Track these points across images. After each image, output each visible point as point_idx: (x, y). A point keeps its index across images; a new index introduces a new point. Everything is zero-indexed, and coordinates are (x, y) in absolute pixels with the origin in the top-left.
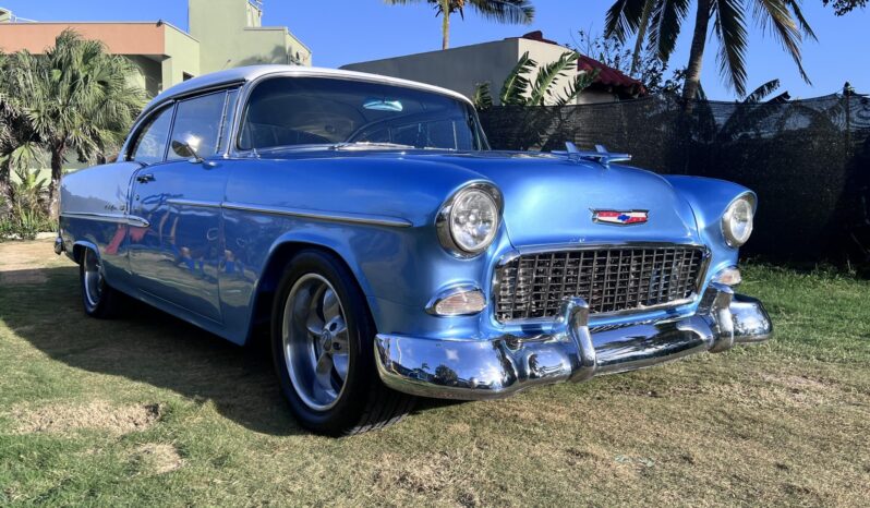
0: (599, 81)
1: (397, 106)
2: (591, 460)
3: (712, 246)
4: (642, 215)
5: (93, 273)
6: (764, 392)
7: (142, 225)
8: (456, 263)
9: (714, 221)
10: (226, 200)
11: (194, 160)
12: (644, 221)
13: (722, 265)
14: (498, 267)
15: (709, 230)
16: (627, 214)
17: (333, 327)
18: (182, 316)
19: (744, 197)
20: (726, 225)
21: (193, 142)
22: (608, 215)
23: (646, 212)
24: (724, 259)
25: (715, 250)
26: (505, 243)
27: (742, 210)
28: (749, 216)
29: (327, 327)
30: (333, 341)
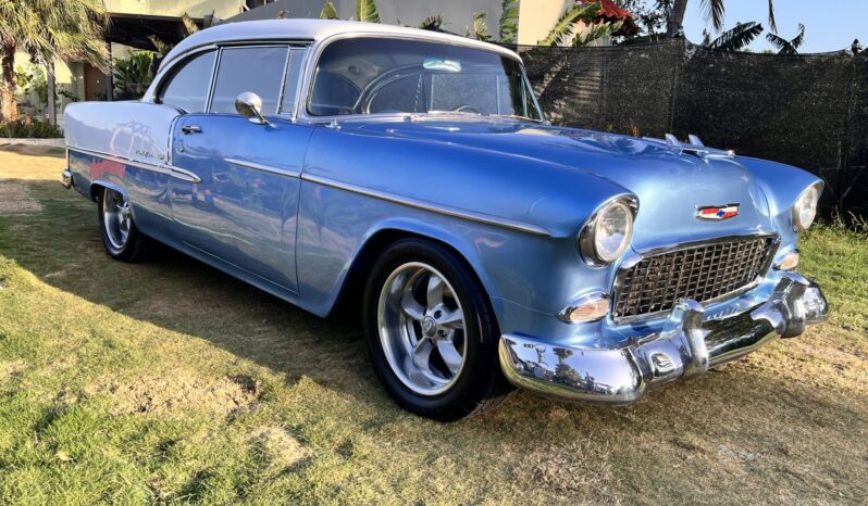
2: (699, 454)
3: (780, 232)
4: (734, 209)
5: (112, 214)
7: (192, 180)
8: (589, 271)
9: (785, 209)
10: (304, 171)
11: (257, 120)
12: (735, 214)
13: (787, 249)
14: (620, 271)
15: (780, 217)
16: (724, 210)
17: (438, 314)
18: (242, 278)
19: (816, 186)
21: (255, 101)
22: (709, 212)
23: (737, 205)
24: (786, 244)
25: (783, 236)
26: (629, 247)
27: (810, 197)
29: (430, 313)
30: (438, 329)
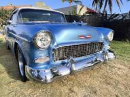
0: (90, 12)
1: (49, 14)
3: (105, 42)
6: (113, 69)
11: (11, 25)
13: (107, 45)
15: (104, 38)
16: (86, 36)
19: (112, 32)
20: (108, 37)
23: (91, 36)
26: (55, 44)
27: (111, 34)
28: (113, 36)
